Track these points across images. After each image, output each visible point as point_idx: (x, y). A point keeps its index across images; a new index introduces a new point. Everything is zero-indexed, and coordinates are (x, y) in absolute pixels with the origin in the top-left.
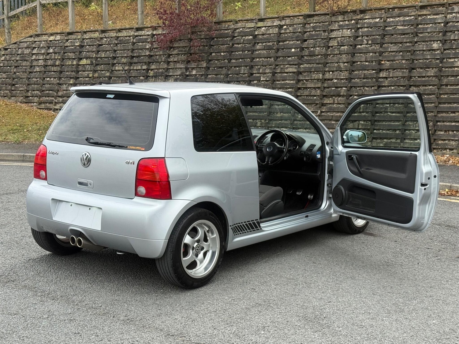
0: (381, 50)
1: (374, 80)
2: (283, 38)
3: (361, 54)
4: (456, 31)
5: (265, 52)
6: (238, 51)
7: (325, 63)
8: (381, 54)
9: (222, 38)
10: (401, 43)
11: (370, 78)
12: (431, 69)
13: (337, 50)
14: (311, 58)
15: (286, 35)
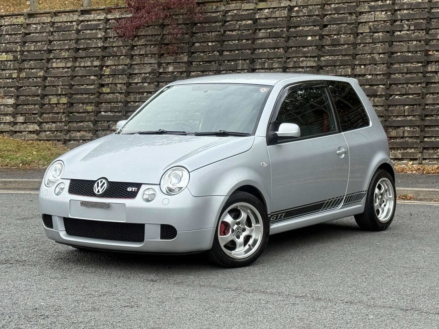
0: (427, 37)
1: (421, 75)
2: (294, 23)
3: (402, 43)
5: (270, 41)
6: (233, 40)
7: (354, 55)
8: (427, 41)
11: (415, 73)
13: (369, 38)
14: (335, 48)
15: (299, 19)
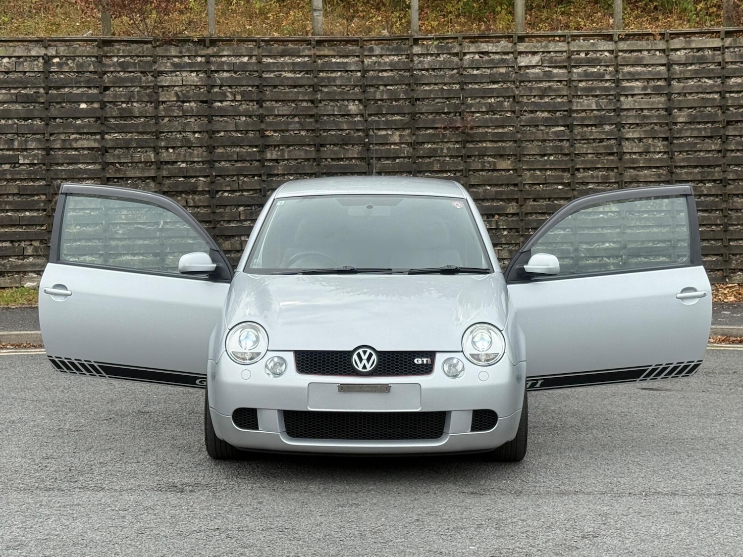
0: (261, 111)
1: (257, 164)
2: (56, 82)
3: (226, 119)
5: (18, 107)
7: (157, 133)
8: (261, 118)
10: (293, 101)
11: (248, 161)
12: (351, 146)
13: (177, 110)
14: (126, 122)
15: (62, 76)
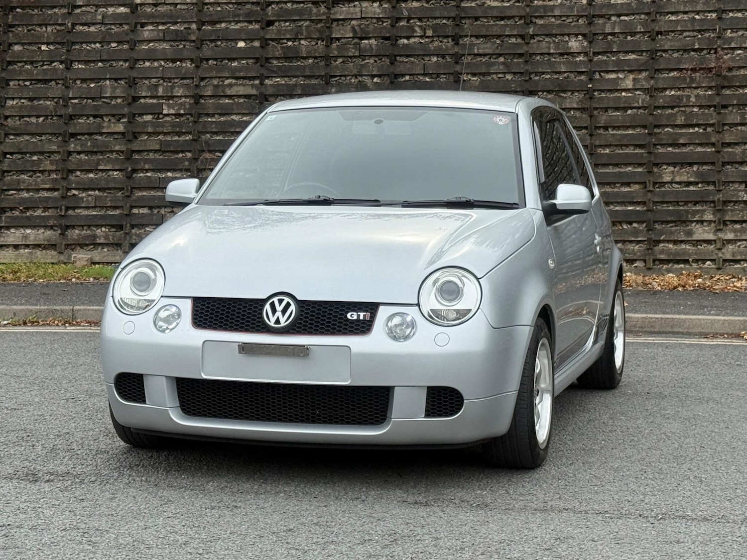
0: (456, 49)
2: (211, 15)
3: (412, 59)
4: (614, 15)
5: (166, 46)
6: (90, 43)
7: (328, 77)
8: (457, 58)
9: (37, 7)
10: (499, 37)
12: (569, 93)
13: (353, 48)
14: (290, 64)
15: (219, 9)
